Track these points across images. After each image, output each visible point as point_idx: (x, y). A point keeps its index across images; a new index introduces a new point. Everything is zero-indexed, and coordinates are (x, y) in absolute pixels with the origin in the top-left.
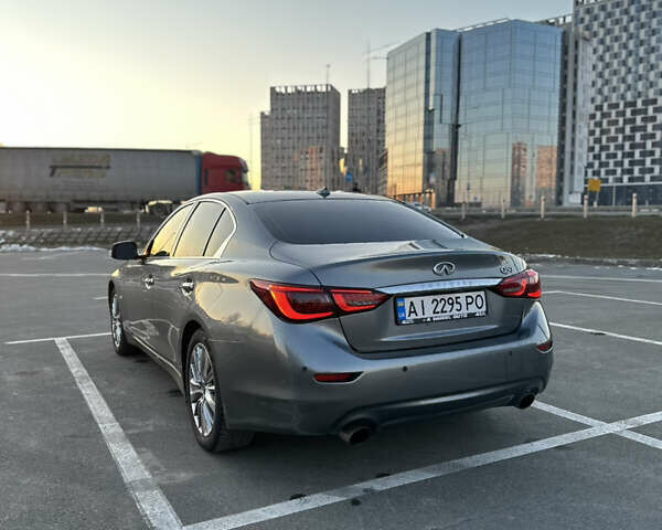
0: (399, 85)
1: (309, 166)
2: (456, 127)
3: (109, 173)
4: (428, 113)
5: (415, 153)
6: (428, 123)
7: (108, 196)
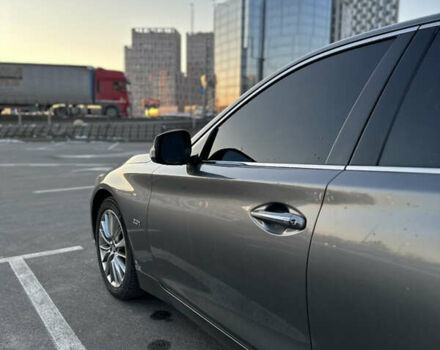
0: (224, 30)
1: (160, 85)
2: (261, 61)
3: (21, 82)
4: (244, 50)
5: (235, 77)
6: (244, 58)
7: (21, 100)
